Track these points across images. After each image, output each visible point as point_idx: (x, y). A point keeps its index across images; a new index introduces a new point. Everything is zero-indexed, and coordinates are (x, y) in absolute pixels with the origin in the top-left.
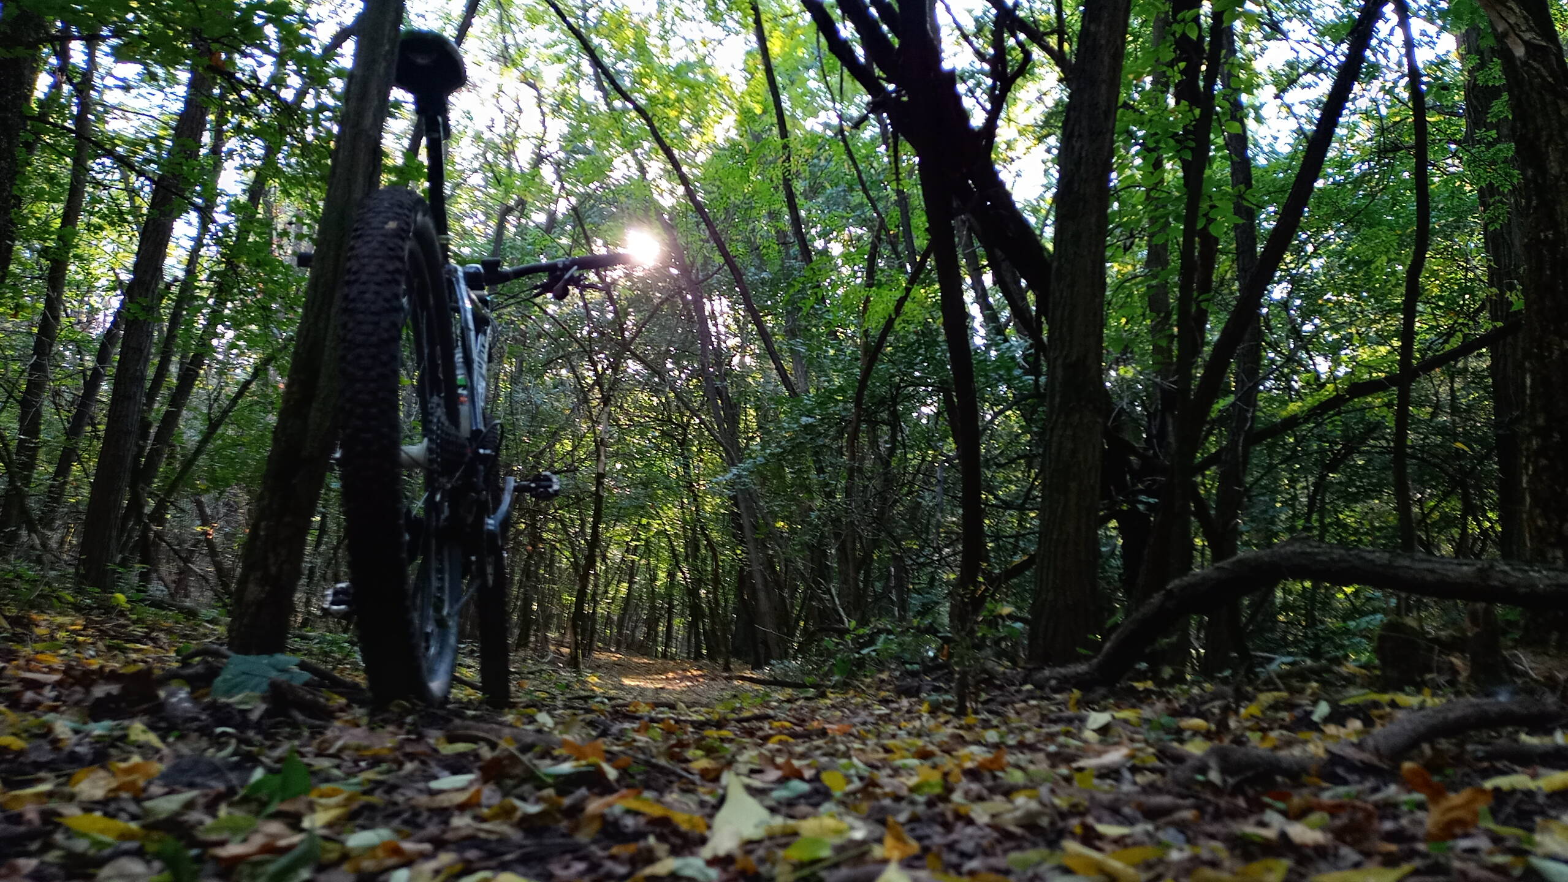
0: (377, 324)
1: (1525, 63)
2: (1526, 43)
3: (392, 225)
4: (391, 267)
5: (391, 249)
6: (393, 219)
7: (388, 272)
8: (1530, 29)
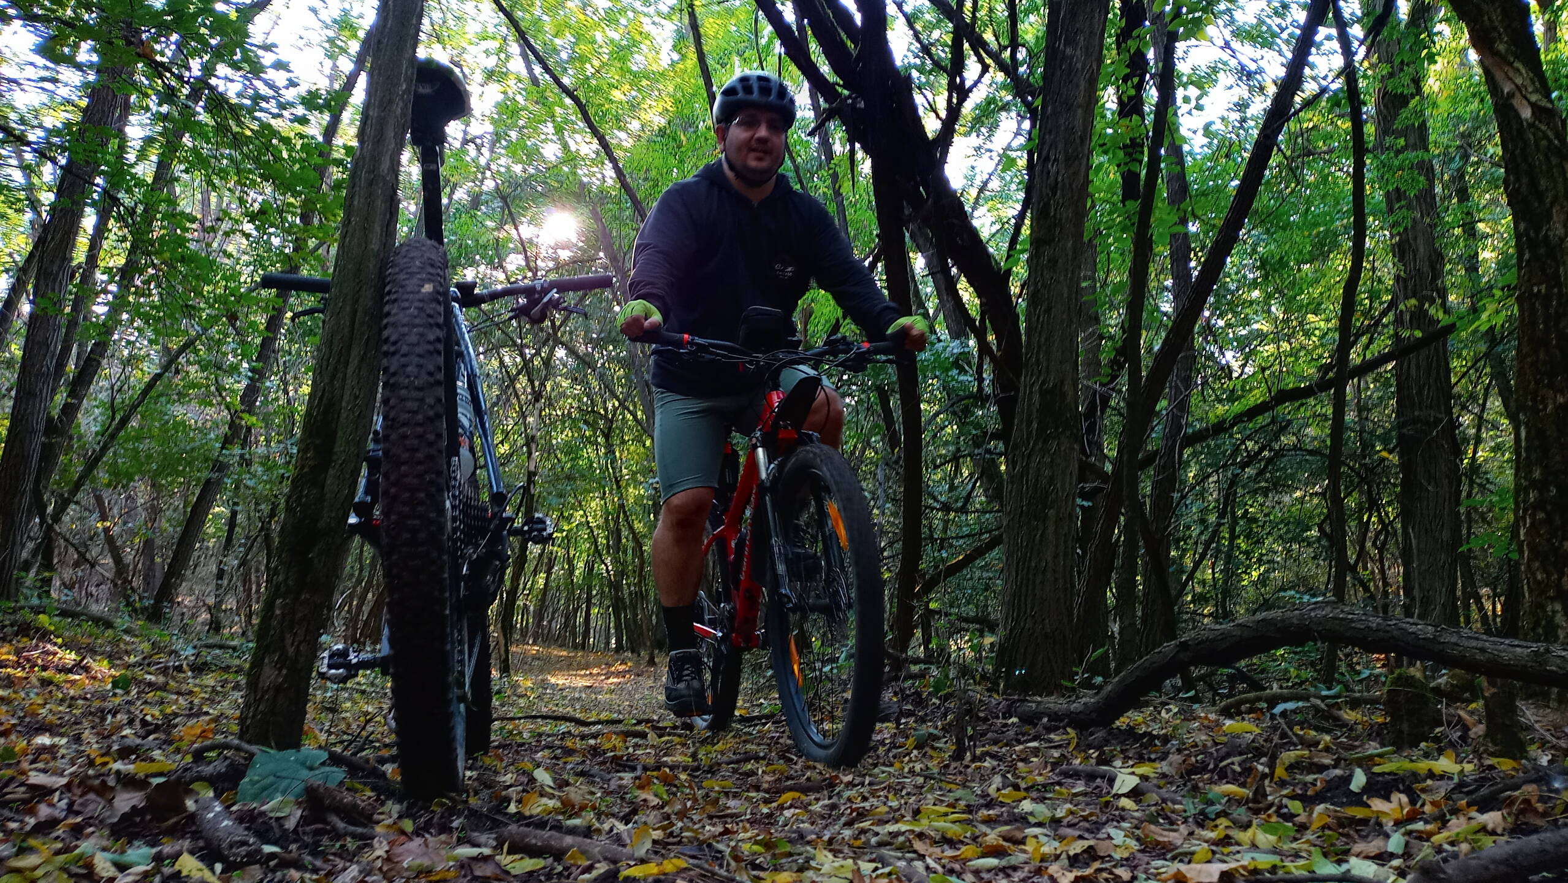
0: (422, 400)
1: (1531, 125)
2: (1534, 106)
3: (428, 288)
4: (431, 337)
5: (430, 316)
6: (430, 281)
7: (429, 342)
8: (1536, 91)
